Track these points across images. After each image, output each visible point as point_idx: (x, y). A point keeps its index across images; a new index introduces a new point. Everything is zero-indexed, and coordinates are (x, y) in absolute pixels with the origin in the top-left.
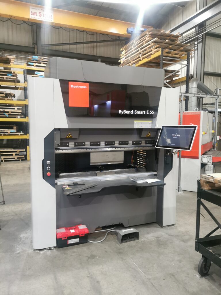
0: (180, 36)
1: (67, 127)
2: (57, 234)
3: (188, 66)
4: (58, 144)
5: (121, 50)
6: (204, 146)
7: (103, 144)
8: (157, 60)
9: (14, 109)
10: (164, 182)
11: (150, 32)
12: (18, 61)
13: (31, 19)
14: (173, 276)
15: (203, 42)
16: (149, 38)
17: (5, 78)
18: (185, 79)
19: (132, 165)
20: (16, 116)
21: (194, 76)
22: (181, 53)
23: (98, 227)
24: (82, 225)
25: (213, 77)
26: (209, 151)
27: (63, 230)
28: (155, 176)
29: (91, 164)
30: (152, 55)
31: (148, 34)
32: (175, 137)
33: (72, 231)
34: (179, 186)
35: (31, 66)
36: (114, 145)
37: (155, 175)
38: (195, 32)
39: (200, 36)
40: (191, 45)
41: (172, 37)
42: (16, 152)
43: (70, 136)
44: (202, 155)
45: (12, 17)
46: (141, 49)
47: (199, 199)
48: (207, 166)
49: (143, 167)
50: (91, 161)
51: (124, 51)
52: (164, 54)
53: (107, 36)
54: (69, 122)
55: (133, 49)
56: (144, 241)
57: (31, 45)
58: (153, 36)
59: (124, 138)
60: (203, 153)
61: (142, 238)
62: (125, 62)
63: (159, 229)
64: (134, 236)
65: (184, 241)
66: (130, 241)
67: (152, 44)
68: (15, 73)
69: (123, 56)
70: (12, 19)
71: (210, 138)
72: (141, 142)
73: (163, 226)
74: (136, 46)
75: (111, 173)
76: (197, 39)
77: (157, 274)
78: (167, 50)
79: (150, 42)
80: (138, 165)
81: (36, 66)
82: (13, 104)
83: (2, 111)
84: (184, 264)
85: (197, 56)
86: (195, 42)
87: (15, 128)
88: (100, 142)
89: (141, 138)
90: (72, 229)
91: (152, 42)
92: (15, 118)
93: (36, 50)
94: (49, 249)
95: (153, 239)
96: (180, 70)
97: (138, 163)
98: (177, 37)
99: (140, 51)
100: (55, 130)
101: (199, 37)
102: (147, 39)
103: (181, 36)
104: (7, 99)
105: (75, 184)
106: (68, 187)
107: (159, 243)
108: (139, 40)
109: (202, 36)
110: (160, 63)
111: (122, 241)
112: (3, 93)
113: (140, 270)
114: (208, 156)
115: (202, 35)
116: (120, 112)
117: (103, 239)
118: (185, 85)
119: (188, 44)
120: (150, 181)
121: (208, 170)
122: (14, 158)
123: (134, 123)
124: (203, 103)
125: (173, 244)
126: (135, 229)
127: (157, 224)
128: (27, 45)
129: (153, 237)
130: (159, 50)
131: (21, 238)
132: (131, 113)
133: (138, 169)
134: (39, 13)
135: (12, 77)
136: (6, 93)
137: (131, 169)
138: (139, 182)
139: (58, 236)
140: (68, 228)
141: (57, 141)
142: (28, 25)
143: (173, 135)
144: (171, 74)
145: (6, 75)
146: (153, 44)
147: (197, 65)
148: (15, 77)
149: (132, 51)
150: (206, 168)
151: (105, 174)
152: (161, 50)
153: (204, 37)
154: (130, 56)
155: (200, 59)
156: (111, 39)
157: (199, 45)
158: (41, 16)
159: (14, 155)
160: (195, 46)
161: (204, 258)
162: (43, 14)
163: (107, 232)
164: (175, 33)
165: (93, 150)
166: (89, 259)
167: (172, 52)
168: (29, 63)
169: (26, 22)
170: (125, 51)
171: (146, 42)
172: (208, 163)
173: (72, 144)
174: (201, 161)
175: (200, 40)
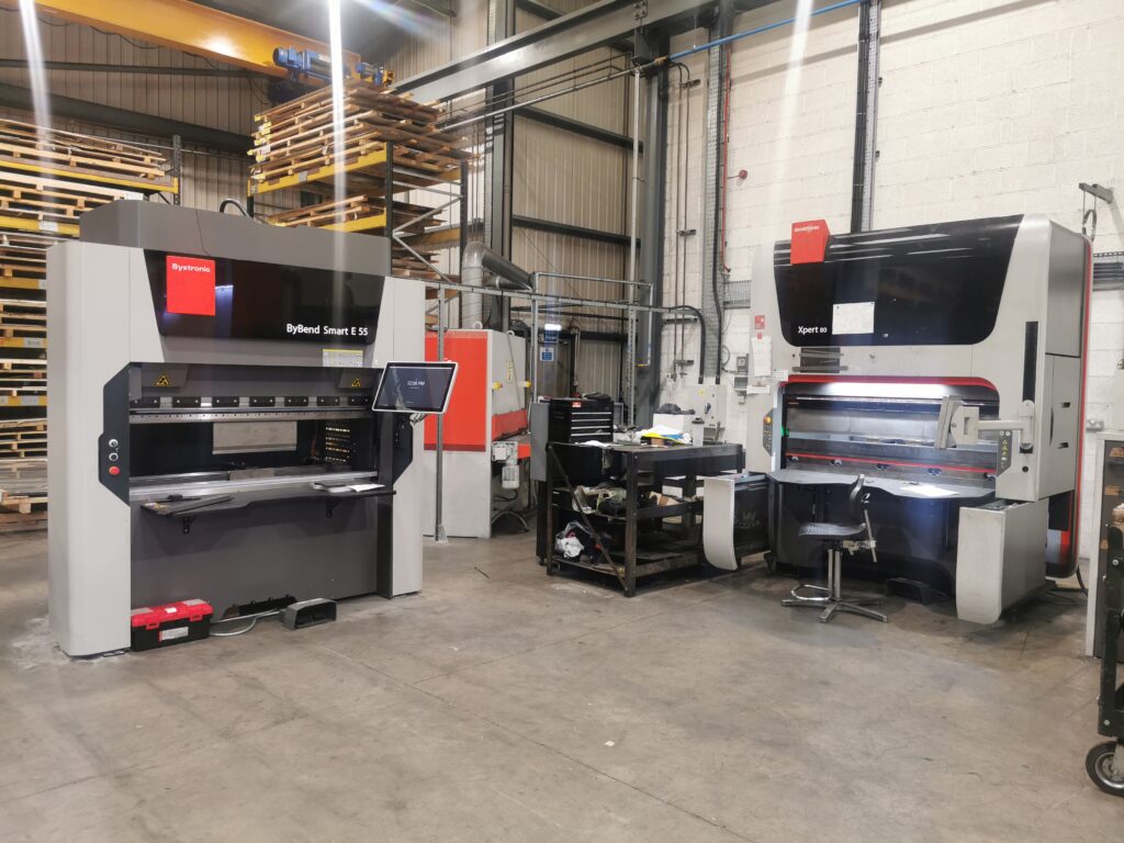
1: (161, 361)
2: (132, 618)
3: (463, 199)
5: (257, 119)
6: (497, 419)
7: (245, 401)
10: (394, 489)
15: (507, 131)
16: (349, 106)
18: (457, 234)
19: (315, 459)
22: (443, 160)
23: (231, 606)
24: (194, 599)
25: (536, 233)
27: (147, 611)
28: (373, 479)
29: (215, 452)
30: (360, 159)
31: (347, 93)
32: (414, 386)
33: (172, 610)
34: (437, 523)
36: (273, 405)
38: (486, 100)
39: (499, 113)
41: (418, 109)
43: (166, 381)
44: (494, 441)
46: (326, 132)
48: (507, 468)
49: (344, 461)
50: (215, 445)
51: (265, 125)
52: (394, 160)
53: (200, 58)
54: (166, 348)
55: (299, 126)
56: (348, 621)
58: (363, 104)
59: (296, 390)
60: (496, 436)
61: (344, 618)
62: (272, 159)
63: (382, 601)
64: (325, 610)
66: (315, 625)
67: (358, 125)
69: (263, 140)
71: (519, 400)
72: (339, 399)
73: (394, 594)
74: (307, 119)
75: (265, 473)
76: (492, 121)
78: (405, 150)
79: (355, 118)
86: (486, 127)
88: (238, 399)
89: (338, 389)
90: (170, 606)
91: (359, 120)
94: (111, 654)
95: (370, 618)
96: (444, 209)
98: (433, 112)
99: (323, 137)
101: (496, 117)
103: (447, 102)
105: (176, 499)
106: (158, 505)
108: (318, 104)
109: (503, 115)
110: (383, 179)
111: (295, 626)
113: (341, 656)
114: (507, 444)
115: (505, 113)
116: (290, 328)
117: (247, 628)
120: (361, 488)
121: (508, 477)
123: (321, 355)
125: (413, 618)
126: (327, 599)
127: (378, 596)
129: (368, 614)
130: (381, 149)
132: (316, 333)
137: (312, 468)
138: (336, 490)
139: (136, 621)
140: (159, 605)
141: (135, 394)
143: (410, 383)
144: (419, 218)
146: (361, 126)
147: (492, 195)
149: (296, 132)
150: (503, 475)
151: (251, 476)
152: (385, 148)
153: (509, 118)
154: (289, 144)
155: (498, 179)
157: (496, 138)
160: (487, 139)
163: (255, 618)
165: (219, 417)
167: (417, 155)
170: (269, 124)
172: (508, 462)
173: (166, 402)
174: (493, 456)
175: (500, 127)
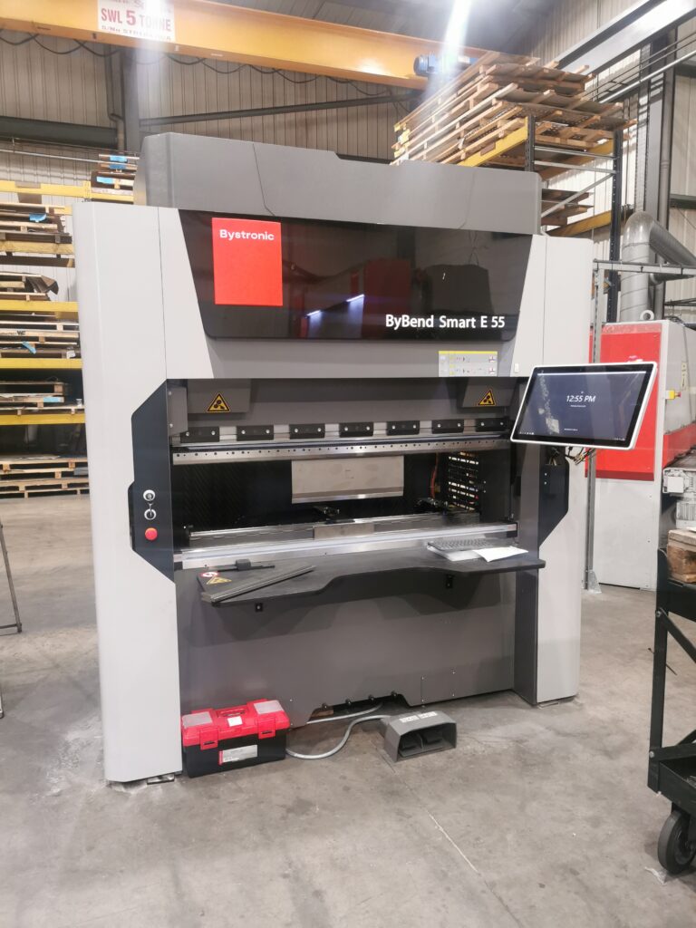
0: (590, 76)
1: (210, 375)
2: (183, 731)
3: (617, 176)
4: (183, 431)
5: (397, 128)
6: (671, 438)
7: (332, 430)
8: (515, 157)
9: (54, 327)
10: (541, 558)
11: (491, 64)
12: (66, 175)
13: (102, 34)
14: (574, 873)
15: (667, 96)
16: (487, 86)
17: (24, 228)
18: (608, 219)
19: (433, 501)
20: (63, 351)
21: (637, 209)
22: (593, 133)
23: (320, 706)
24: (268, 700)
26: (688, 454)
27: (203, 719)
28: (510, 538)
29: (295, 501)
30: (498, 144)
31: (485, 72)
32: (577, 403)
33: (235, 721)
34: (587, 569)
35: (105, 189)
36: (370, 433)
37: (511, 535)
38: (641, 64)
39: (656, 75)
40: (626, 110)
41: (564, 80)
42: (65, 465)
43: (222, 404)
44: (665, 467)
45: (39, 28)
46: (462, 123)
47: (663, 615)
48: (683, 502)
49: (471, 509)
50: (295, 490)
51: (404, 134)
52: (536, 138)
53: (349, 85)
54: (216, 356)
55: (435, 125)
56: (475, 751)
57: (107, 123)
58: (501, 79)
59: (403, 412)
60: (669, 460)
61: (468, 744)
63: (524, 711)
64: (441, 736)
65: (608, 754)
66: (425, 753)
67: (496, 105)
68: (56, 212)
69: (402, 150)
70: (43, 35)
72: (462, 424)
73: (539, 700)
74: (443, 115)
75: (362, 528)
76: (647, 87)
77: (519, 865)
78: (548, 125)
79: (492, 98)
80: (451, 501)
81: (123, 187)
82: (53, 313)
83: (17, 335)
84: (610, 833)
85: (645, 145)
86: (639, 97)
87: (59, 388)
88: (323, 426)
89: (461, 409)
90: (234, 714)
91: (498, 99)
92: (59, 356)
93: (121, 136)
94: (157, 780)
95: (505, 747)
96: (591, 191)
97: (455, 497)
98: (581, 80)
99: (459, 130)
100: (170, 383)
101: (653, 81)
102: (481, 89)
103: (594, 77)
104: (31, 296)
105: (242, 568)
106: (218, 576)
107: (526, 759)
108: (455, 95)
109: (661, 76)
110: (523, 168)
111: (399, 752)
112: (18, 279)
113: (461, 853)
114: (685, 471)
115: (664, 72)
116: (390, 320)
117: (337, 744)
118: (606, 241)
119: (617, 104)
120: (493, 554)
121: (685, 516)
122: (60, 486)
123: (436, 361)
124: (667, 300)
125: (571, 762)
126: (444, 715)
127: (517, 696)
128: (92, 122)
129: (503, 738)
130: (522, 125)
131: (67, 745)
132: (428, 326)
133: (453, 515)
134: (128, 12)
135: (44, 226)
136: (27, 278)
137: (430, 516)
138: (456, 557)
139: (187, 738)
140: (220, 711)
141: (178, 424)
142: (93, 53)
143: (570, 399)
144: (561, 205)
145: (27, 219)
146: (500, 104)
147: (646, 175)
148: (55, 226)
149: (433, 131)
150: (678, 511)
151: (343, 532)
152: (526, 125)
153: (670, 79)
154: (425, 147)
155: (655, 154)
156: (364, 96)
157: (652, 106)
158: (134, 23)
159: (58, 476)
160: (641, 111)
161: (679, 815)
162: (141, 16)
163: (351, 721)
164: (574, 69)
165: (299, 452)
166: (290, 815)
167: (564, 130)
168: (100, 179)
169: (86, 45)
170: (408, 131)
171: (478, 100)
172: (686, 495)
173: (228, 434)
174: (663, 487)
175: (658, 91)
